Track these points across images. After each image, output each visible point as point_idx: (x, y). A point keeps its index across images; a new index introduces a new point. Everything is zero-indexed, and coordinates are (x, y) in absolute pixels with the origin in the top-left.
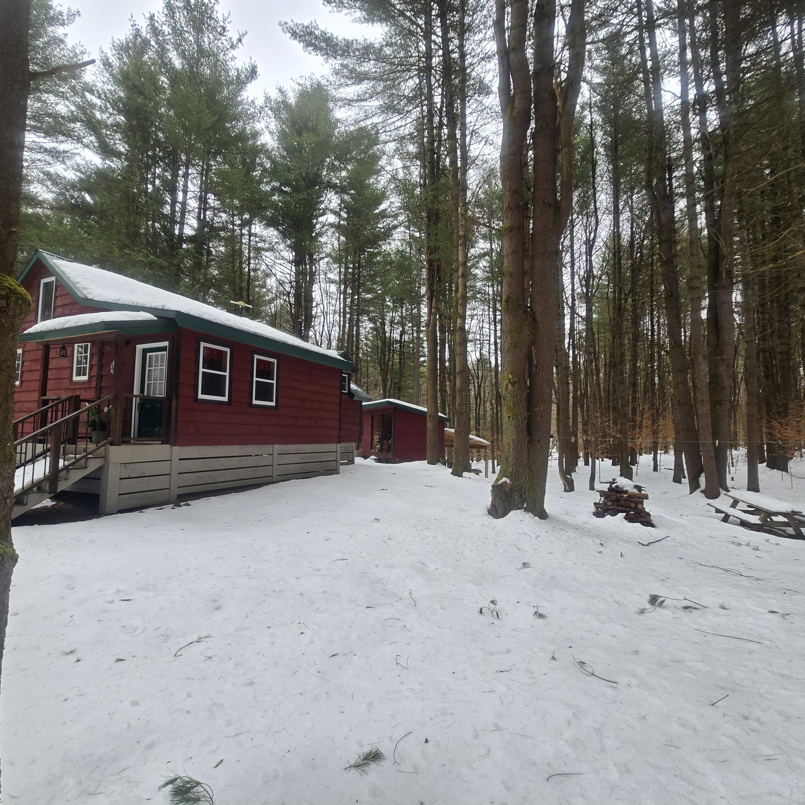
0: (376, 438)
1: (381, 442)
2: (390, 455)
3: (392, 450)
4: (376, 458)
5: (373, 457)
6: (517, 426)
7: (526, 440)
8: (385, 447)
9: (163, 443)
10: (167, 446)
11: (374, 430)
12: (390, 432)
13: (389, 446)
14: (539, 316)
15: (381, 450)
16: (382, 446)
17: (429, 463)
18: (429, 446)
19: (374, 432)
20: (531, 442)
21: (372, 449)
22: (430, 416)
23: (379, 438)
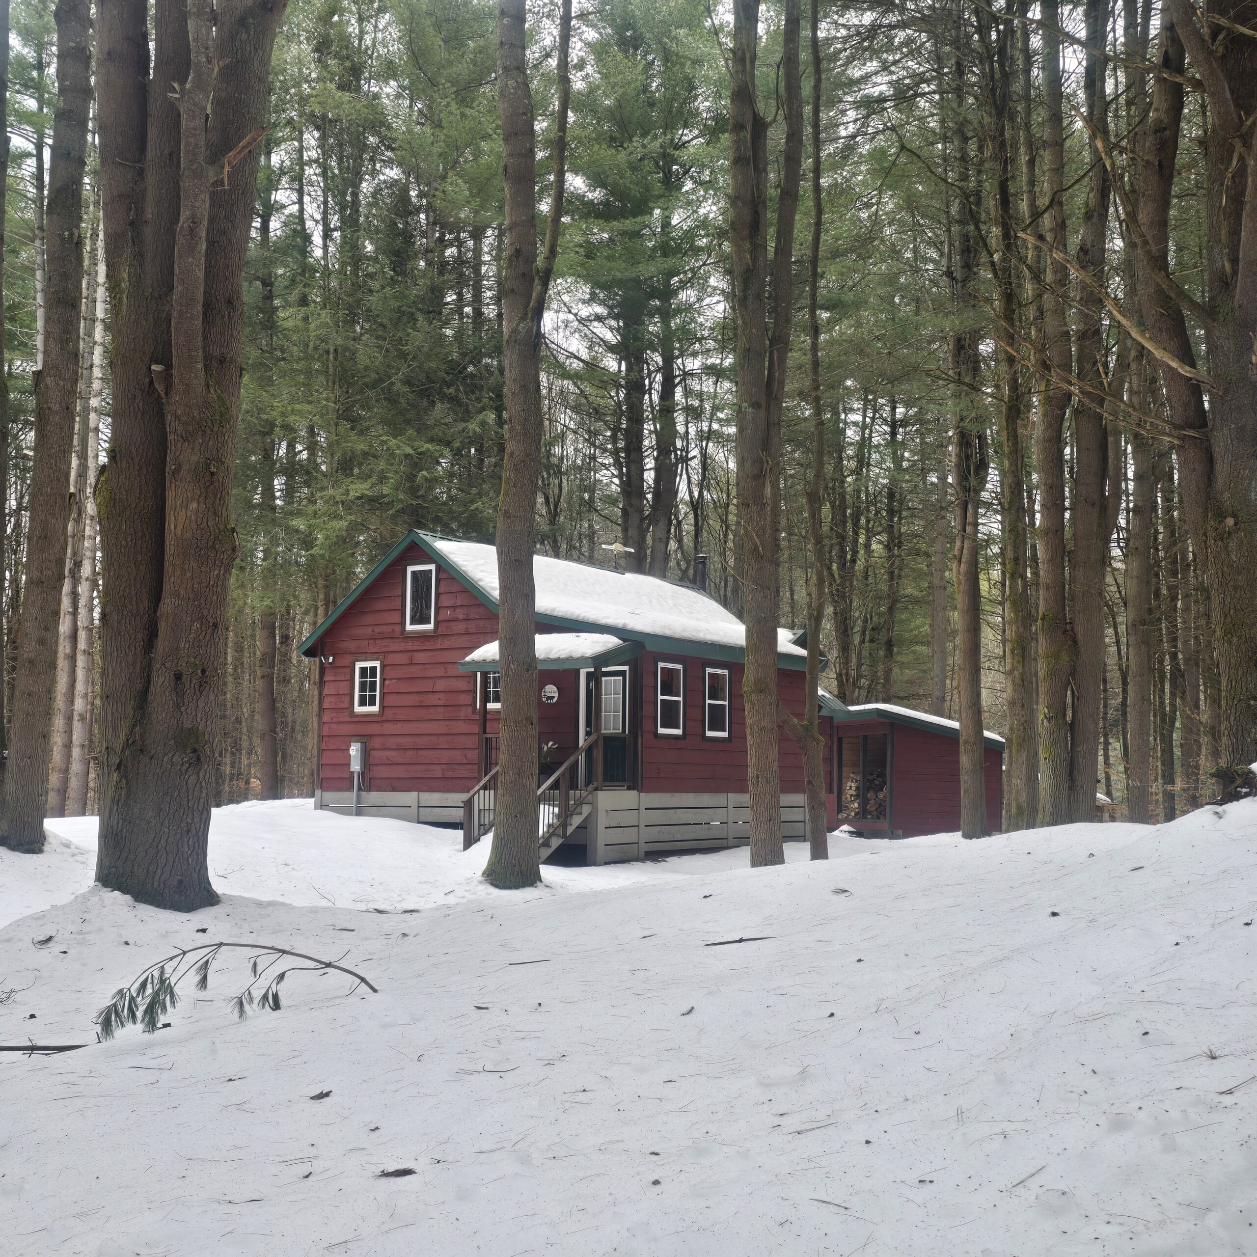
0: (851, 787)
1: (861, 795)
2: (884, 824)
3: (888, 811)
4: (852, 829)
5: (845, 827)
6: (1054, 769)
7: (1066, 786)
8: (871, 807)
9: (629, 788)
10: (634, 793)
11: (845, 769)
12: (882, 775)
13: (880, 805)
14: (1080, 639)
15: (863, 813)
16: (864, 803)
17: (968, 836)
18: (965, 802)
19: (844, 774)
20: (1072, 788)
21: (840, 810)
22: (966, 742)
23: (857, 788)
